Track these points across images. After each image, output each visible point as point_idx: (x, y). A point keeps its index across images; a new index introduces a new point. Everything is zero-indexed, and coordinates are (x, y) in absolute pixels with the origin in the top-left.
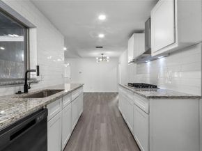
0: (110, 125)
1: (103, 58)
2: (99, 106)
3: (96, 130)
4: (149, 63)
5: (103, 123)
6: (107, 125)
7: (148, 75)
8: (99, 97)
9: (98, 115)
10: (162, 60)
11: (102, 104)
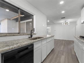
0: (67, 57)
3: (59, 58)
5: (63, 55)
6: (65, 57)
8: (64, 42)
9: (61, 50)
11: (64, 46)
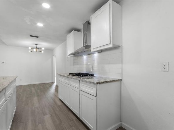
0: (54, 115)
1: (36, 48)
2: (35, 99)
4: (85, 57)
5: (46, 114)
6: (51, 115)
7: (85, 66)
8: (33, 89)
10: (96, 55)
11: (38, 96)
